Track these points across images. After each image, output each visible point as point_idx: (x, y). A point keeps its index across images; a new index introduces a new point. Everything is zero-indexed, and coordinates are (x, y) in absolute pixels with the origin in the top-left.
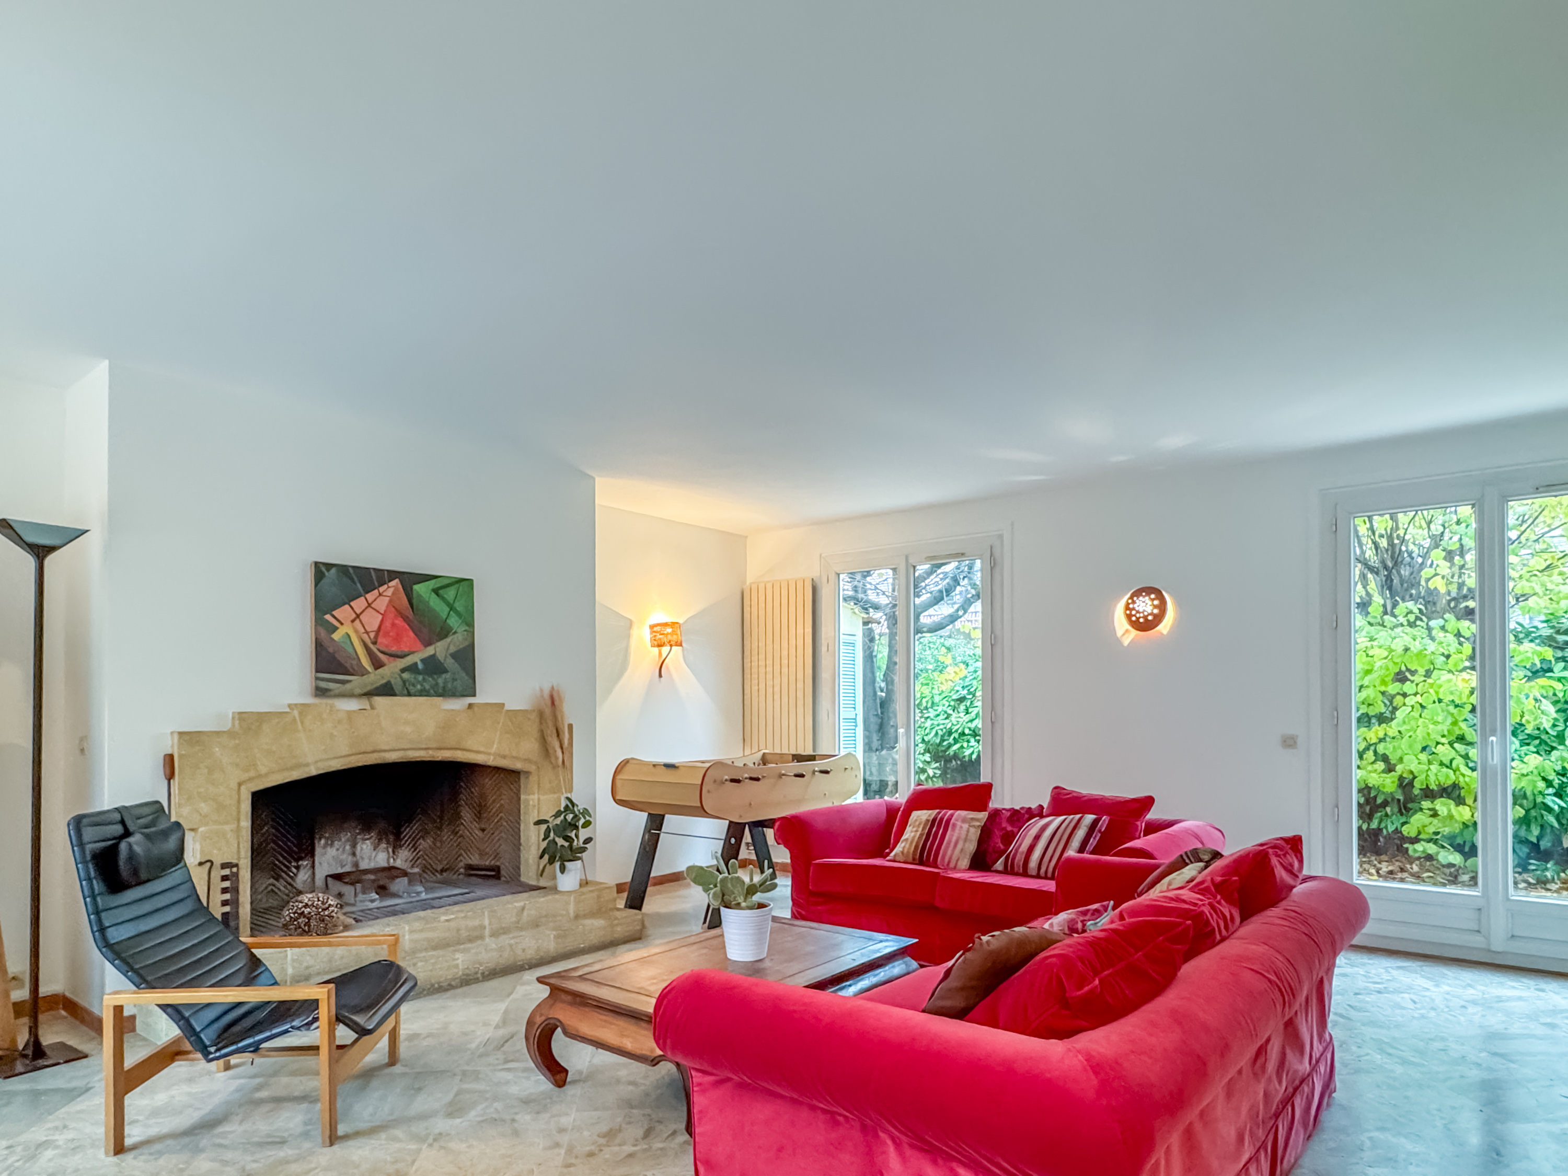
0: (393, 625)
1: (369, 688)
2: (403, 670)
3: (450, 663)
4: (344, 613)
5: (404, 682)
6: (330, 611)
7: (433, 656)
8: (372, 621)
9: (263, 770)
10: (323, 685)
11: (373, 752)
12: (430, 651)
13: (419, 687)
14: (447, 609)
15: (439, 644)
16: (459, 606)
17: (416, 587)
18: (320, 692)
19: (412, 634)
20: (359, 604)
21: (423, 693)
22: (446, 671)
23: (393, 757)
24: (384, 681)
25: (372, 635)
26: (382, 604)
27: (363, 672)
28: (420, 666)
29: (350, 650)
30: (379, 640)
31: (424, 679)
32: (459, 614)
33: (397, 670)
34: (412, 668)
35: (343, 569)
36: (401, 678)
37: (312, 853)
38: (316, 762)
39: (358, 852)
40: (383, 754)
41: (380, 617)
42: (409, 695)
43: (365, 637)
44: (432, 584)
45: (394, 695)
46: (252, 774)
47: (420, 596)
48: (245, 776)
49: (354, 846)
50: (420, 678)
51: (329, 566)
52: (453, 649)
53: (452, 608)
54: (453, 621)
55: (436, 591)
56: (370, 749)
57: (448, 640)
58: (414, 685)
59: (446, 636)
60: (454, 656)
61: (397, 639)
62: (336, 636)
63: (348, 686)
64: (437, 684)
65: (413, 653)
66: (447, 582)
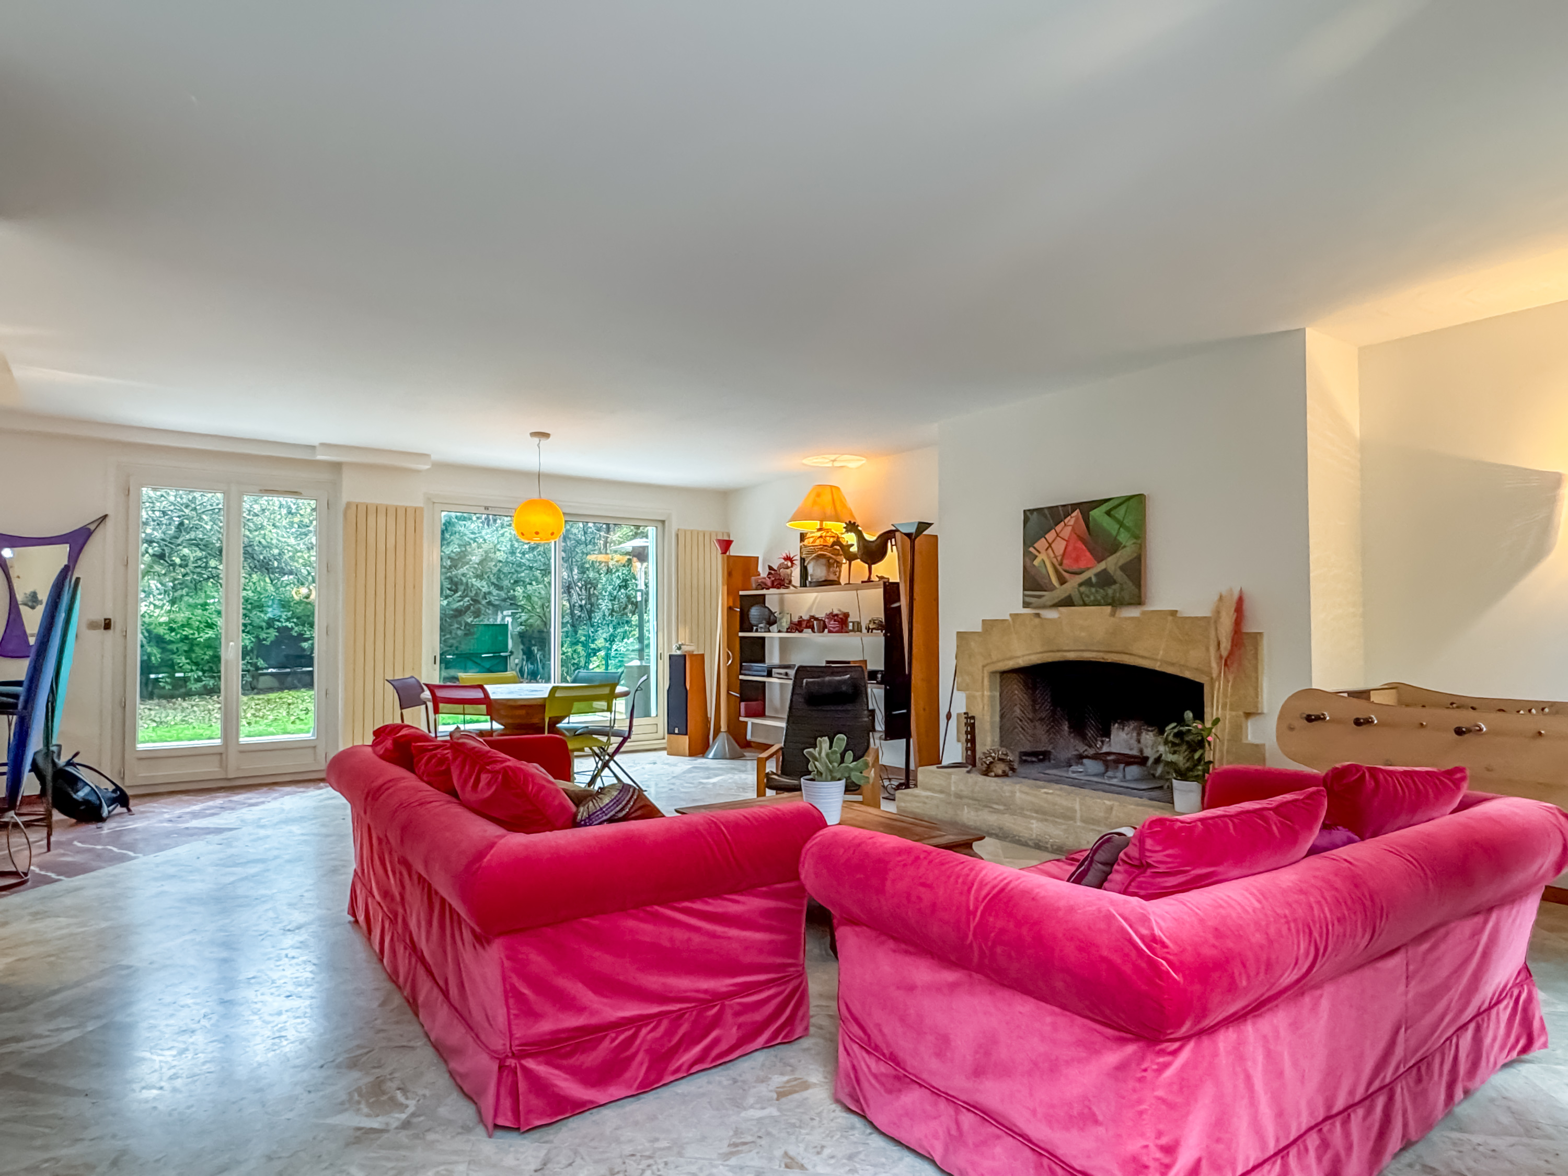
0: (1075, 548)
1: (1056, 601)
2: (1081, 585)
3: (1119, 575)
4: (1041, 544)
5: (1081, 594)
6: (1032, 545)
7: (1105, 570)
8: (1060, 547)
9: (994, 658)
10: (1028, 599)
11: (1058, 651)
12: (1102, 566)
13: (1092, 598)
14: (1117, 526)
15: (1109, 559)
16: (1128, 522)
17: (1092, 513)
18: (1026, 605)
19: (1088, 554)
20: (1051, 536)
21: (1097, 603)
22: (1115, 582)
23: (1071, 656)
24: (1067, 594)
25: (1059, 558)
26: (1066, 533)
27: (1053, 588)
28: (1094, 580)
29: (1044, 571)
30: (1065, 562)
31: (1097, 591)
32: (1128, 529)
33: (1076, 585)
34: (1088, 583)
35: (1039, 510)
36: (1079, 591)
38: (1023, 656)
39: (1142, 741)
40: (1065, 654)
41: (1065, 543)
42: (1085, 605)
43: (1054, 560)
44: (1105, 507)
45: (1074, 605)
46: (989, 661)
47: (1094, 520)
48: (986, 662)
49: (1139, 734)
50: (1093, 590)
51: (1032, 511)
52: (1121, 562)
53: (1121, 524)
54: (1123, 537)
55: (1108, 513)
56: (1055, 648)
57: (1118, 554)
58: (1088, 597)
59: (1115, 552)
60: (1123, 568)
61: (1077, 560)
62: (1036, 563)
63: (1043, 599)
64: (1107, 594)
65: (1088, 569)
66: (1116, 502)
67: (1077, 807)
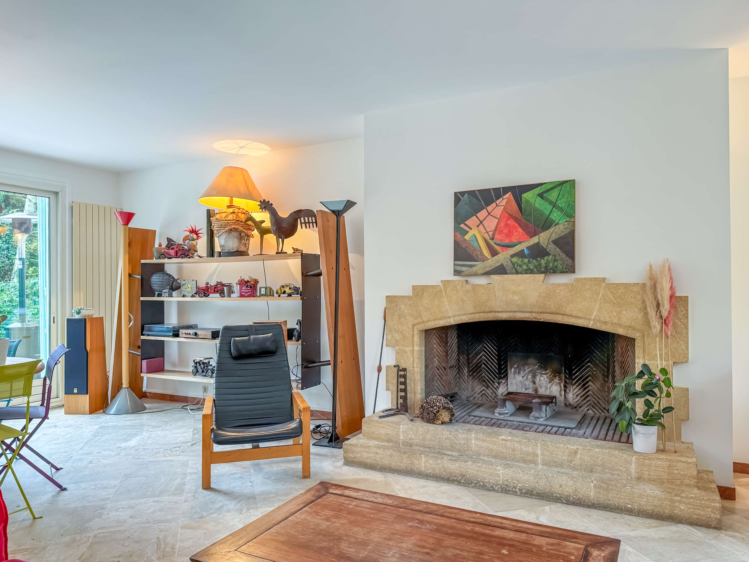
0: (507, 225)
1: (488, 269)
2: (513, 256)
3: (552, 248)
4: (471, 222)
5: (513, 264)
6: (463, 222)
7: (538, 243)
8: (491, 224)
9: (425, 319)
10: (458, 268)
11: (490, 312)
12: (535, 240)
13: (525, 267)
14: (550, 207)
15: (542, 234)
16: (561, 203)
17: (524, 195)
18: (457, 273)
19: (520, 230)
20: (482, 214)
21: (529, 271)
22: (548, 254)
23: (504, 316)
24: (499, 264)
25: (491, 234)
26: (498, 211)
27: (484, 259)
28: (526, 252)
29: (475, 245)
30: (496, 236)
31: (529, 261)
32: (561, 210)
33: (508, 256)
34: (521, 254)
35: (472, 193)
36: (511, 261)
37: (506, 376)
38: (454, 316)
40: (497, 314)
41: (497, 220)
42: (517, 273)
43: (486, 236)
44: (537, 191)
45: (507, 273)
46: (419, 320)
47: (527, 201)
48: (416, 322)
49: (534, 377)
50: (526, 260)
51: (463, 193)
52: (554, 237)
53: (554, 205)
54: (556, 216)
55: (541, 195)
56: (487, 310)
57: (551, 230)
58: (521, 266)
59: (548, 228)
60: (555, 242)
61: (509, 235)
62: (467, 237)
63: (474, 269)
64: (540, 265)
65: (521, 243)
66: (549, 187)
67: (539, 452)
